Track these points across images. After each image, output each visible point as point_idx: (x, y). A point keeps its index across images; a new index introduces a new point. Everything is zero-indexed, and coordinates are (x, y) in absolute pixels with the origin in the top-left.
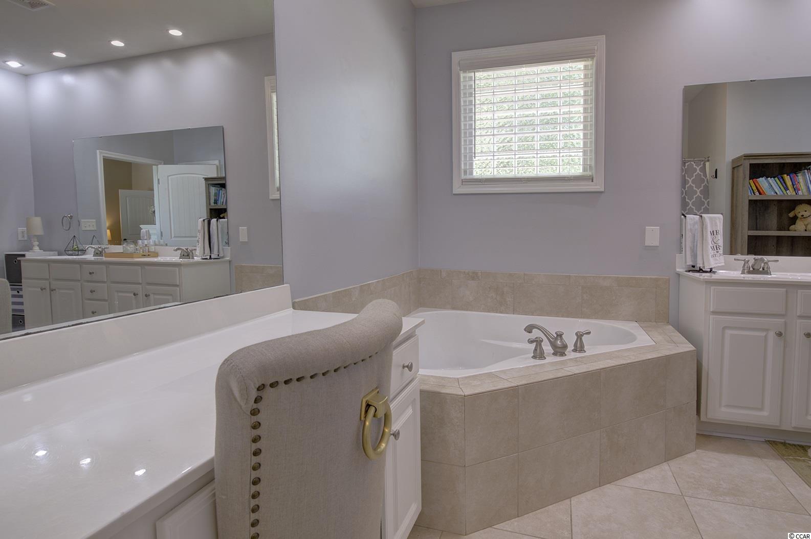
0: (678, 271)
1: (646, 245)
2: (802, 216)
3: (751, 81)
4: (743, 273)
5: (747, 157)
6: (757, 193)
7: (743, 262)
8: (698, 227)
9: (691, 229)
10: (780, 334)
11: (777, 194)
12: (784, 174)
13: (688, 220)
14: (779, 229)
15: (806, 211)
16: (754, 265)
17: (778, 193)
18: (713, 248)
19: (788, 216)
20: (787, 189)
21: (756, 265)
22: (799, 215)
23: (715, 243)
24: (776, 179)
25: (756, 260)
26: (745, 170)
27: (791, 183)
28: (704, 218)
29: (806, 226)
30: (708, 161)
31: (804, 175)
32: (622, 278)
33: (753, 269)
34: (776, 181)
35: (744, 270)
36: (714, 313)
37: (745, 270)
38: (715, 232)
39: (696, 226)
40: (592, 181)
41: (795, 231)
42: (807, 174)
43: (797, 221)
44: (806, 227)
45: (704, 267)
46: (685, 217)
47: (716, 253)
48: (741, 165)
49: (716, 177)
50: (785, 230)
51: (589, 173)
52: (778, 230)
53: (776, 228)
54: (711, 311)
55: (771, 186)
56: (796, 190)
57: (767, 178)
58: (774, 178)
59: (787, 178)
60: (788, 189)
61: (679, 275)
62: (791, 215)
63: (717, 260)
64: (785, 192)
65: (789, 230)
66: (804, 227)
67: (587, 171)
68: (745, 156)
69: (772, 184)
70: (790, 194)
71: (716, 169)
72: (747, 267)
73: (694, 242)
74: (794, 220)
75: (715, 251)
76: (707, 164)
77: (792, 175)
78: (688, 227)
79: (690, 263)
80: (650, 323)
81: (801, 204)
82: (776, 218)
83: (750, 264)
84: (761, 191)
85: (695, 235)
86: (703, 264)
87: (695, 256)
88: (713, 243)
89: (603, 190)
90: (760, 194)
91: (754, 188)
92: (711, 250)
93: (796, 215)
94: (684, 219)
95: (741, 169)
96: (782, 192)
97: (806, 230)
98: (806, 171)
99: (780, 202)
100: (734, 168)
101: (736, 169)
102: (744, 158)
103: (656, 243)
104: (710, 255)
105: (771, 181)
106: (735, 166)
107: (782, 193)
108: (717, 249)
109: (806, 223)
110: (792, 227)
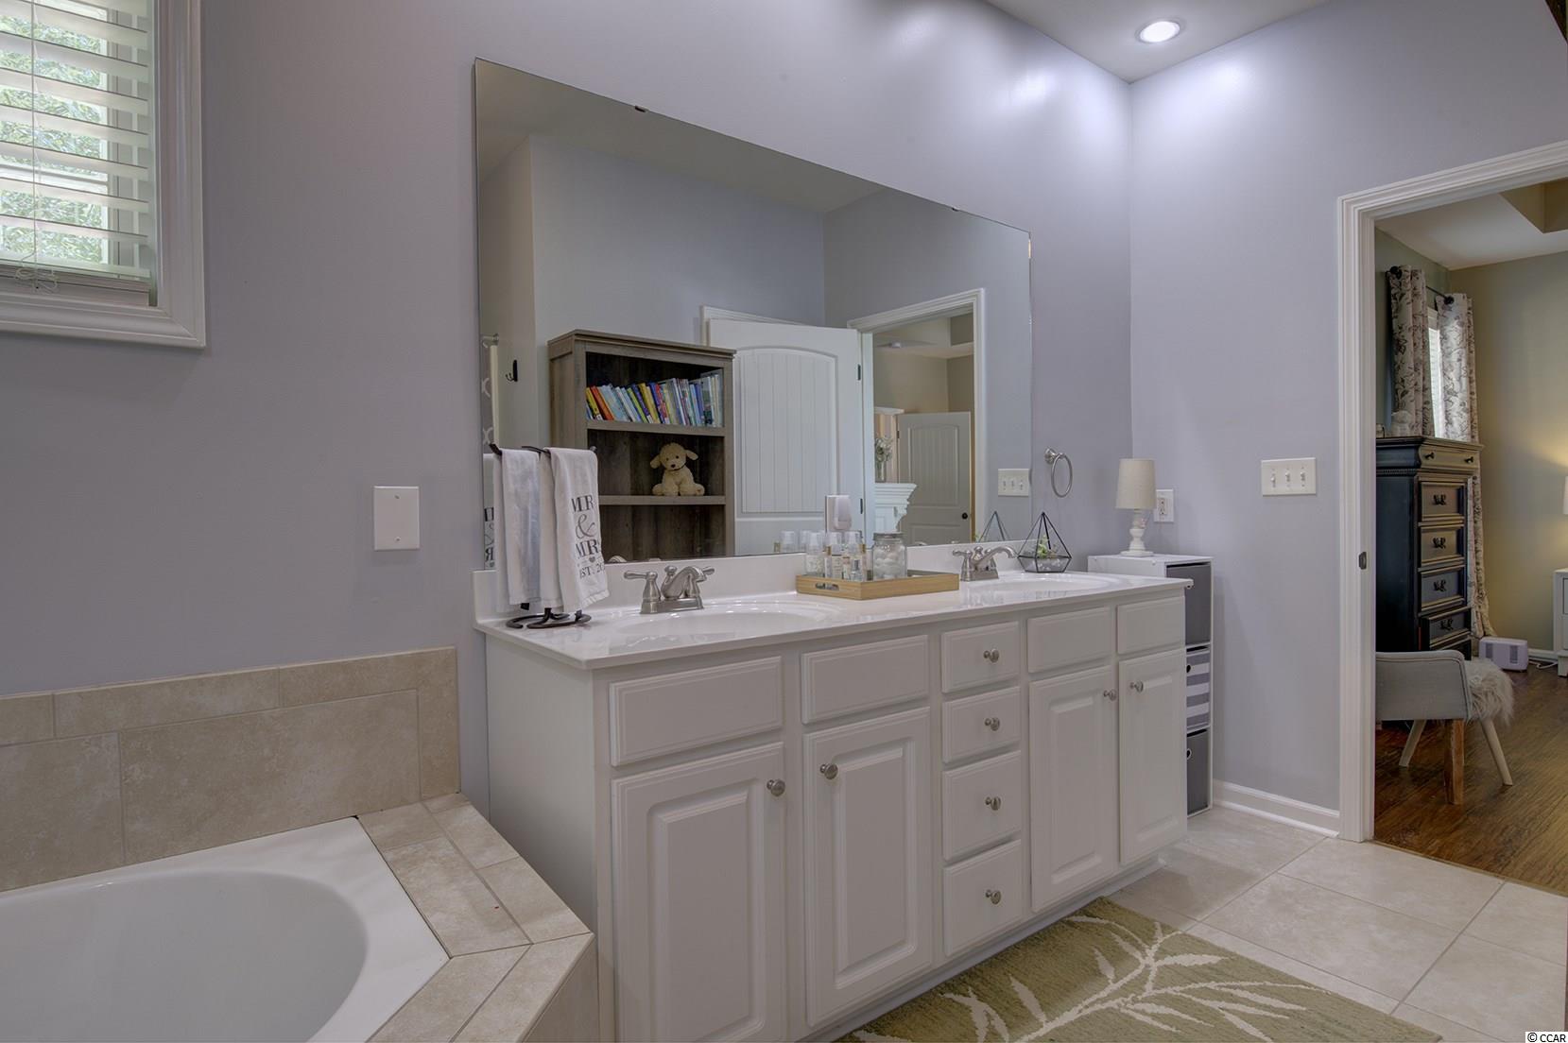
0: (481, 626)
1: (376, 548)
2: (673, 466)
3: (637, 108)
4: (645, 611)
5: (582, 336)
6: (599, 417)
7: (644, 581)
8: (537, 484)
9: (516, 494)
10: (778, 789)
11: (631, 420)
12: (642, 382)
13: (509, 466)
14: (636, 492)
15: (677, 457)
16: (669, 586)
17: (634, 419)
18: (581, 551)
19: (650, 466)
20: (647, 412)
21: (673, 587)
22: (668, 465)
23: (585, 534)
24: (629, 390)
25: (670, 573)
26: (576, 367)
27: (653, 402)
28: (556, 458)
29: (679, 484)
30: (496, 342)
31: (671, 388)
32: (292, 671)
33: (667, 597)
34: (629, 394)
35: (646, 602)
36: (625, 768)
37: (649, 601)
38: (583, 500)
39: (530, 486)
40: (153, 303)
41: (663, 495)
42: (675, 385)
43: (665, 476)
44: (679, 488)
45: (562, 608)
46: (500, 453)
47: (589, 564)
48: (571, 353)
49: (515, 378)
50: (643, 495)
51: (137, 271)
52: (633, 495)
53: (629, 491)
54: (615, 764)
55: (622, 404)
56: (661, 414)
57: (615, 386)
58: (626, 388)
59: (646, 390)
60: (650, 414)
61: (482, 635)
62: (654, 464)
63: (594, 584)
64: (644, 418)
65: (651, 493)
66: (677, 487)
67: (132, 265)
68: (577, 335)
69: (623, 400)
70: (652, 423)
71: (515, 364)
72: (655, 595)
73: (526, 534)
74: (657, 475)
75: (587, 558)
76: (494, 349)
77: (653, 384)
78: (511, 486)
79: (518, 598)
80: (405, 808)
81: (669, 443)
82: (629, 469)
83: (659, 583)
84: (606, 413)
85: (526, 511)
86: (560, 597)
87: (532, 576)
88: (581, 535)
89: (203, 344)
90: (605, 418)
91: (594, 406)
92: (577, 555)
93: (661, 464)
94: (496, 462)
95: (569, 362)
96: (640, 417)
97: (679, 495)
98: (674, 380)
99: (634, 436)
100: (552, 360)
101: (557, 363)
102: (575, 337)
103: (411, 539)
104: (578, 570)
105: (620, 394)
106: (557, 354)
107: (639, 420)
108: (591, 553)
109: (678, 480)
110: (657, 488)
